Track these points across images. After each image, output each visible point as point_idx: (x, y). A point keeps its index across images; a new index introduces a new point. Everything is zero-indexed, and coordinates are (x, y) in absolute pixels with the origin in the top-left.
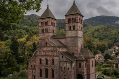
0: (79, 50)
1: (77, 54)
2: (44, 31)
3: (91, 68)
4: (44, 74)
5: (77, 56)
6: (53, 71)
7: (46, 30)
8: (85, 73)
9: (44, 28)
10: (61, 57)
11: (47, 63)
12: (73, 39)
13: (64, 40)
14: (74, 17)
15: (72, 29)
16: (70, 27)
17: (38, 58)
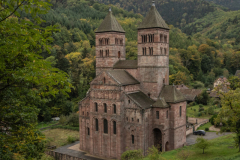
0: (159, 89)
1: (155, 95)
2: (104, 54)
3: (176, 118)
4: (101, 127)
5: (156, 99)
6: (115, 122)
7: (107, 52)
8: (166, 127)
10: (127, 102)
11: (106, 111)
12: (149, 70)
13: (135, 71)
14: (150, 32)
15: (148, 52)
16: (144, 49)
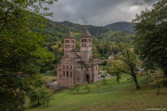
3: (95, 71)
4: (66, 75)
5: (87, 64)
6: (71, 73)
8: (91, 74)
9: (67, 44)
10: (76, 65)
11: (68, 68)
12: (84, 53)
13: (79, 53)
14: (85, 38)
16: (83, 45)
17: (62, 65)
